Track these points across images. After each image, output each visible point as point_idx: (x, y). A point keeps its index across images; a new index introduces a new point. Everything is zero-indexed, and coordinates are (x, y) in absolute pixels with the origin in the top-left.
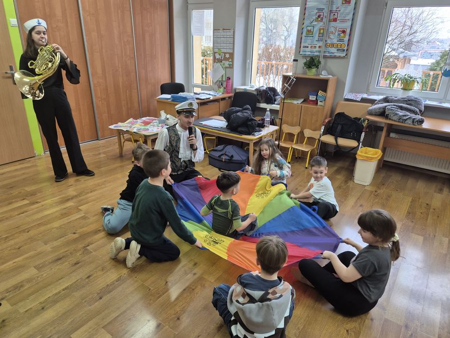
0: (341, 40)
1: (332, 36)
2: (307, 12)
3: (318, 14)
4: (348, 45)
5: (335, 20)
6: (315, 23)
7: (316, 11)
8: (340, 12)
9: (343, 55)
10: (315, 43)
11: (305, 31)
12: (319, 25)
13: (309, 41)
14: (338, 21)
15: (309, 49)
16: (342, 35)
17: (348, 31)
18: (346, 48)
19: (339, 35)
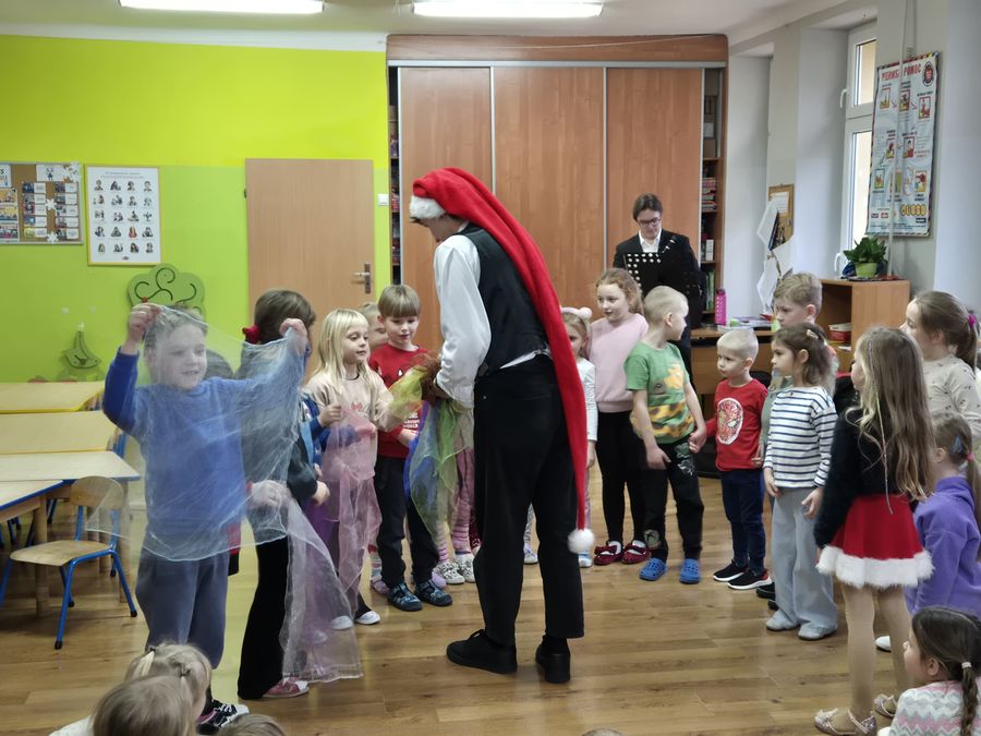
0: (919, 198)
1: (908, 191)
2: (875, 140)
3: (890, 142)
4: (930, 207)
5: (910, 154)
6: (886, 162)
7: (886, 136)
8: (918, 135)
9: (923, 230)
10: (887, 205)
11: (873, 178)
12: (891, 167)
13: (879, 202)
14: (915, 156)
15: (878, 221)
16: (921, 185)
17: (928, 178)
18: (927, 216)
19: (917, 184)
